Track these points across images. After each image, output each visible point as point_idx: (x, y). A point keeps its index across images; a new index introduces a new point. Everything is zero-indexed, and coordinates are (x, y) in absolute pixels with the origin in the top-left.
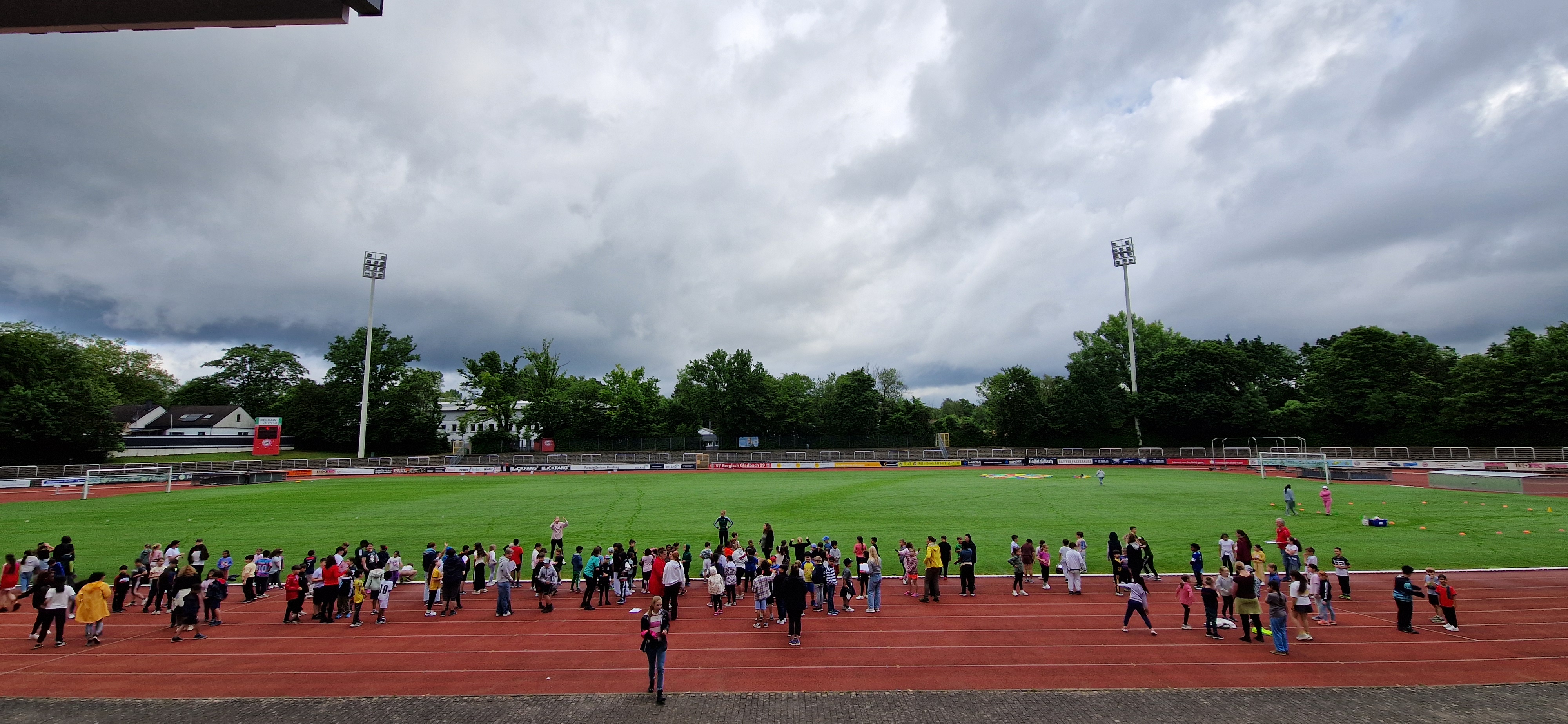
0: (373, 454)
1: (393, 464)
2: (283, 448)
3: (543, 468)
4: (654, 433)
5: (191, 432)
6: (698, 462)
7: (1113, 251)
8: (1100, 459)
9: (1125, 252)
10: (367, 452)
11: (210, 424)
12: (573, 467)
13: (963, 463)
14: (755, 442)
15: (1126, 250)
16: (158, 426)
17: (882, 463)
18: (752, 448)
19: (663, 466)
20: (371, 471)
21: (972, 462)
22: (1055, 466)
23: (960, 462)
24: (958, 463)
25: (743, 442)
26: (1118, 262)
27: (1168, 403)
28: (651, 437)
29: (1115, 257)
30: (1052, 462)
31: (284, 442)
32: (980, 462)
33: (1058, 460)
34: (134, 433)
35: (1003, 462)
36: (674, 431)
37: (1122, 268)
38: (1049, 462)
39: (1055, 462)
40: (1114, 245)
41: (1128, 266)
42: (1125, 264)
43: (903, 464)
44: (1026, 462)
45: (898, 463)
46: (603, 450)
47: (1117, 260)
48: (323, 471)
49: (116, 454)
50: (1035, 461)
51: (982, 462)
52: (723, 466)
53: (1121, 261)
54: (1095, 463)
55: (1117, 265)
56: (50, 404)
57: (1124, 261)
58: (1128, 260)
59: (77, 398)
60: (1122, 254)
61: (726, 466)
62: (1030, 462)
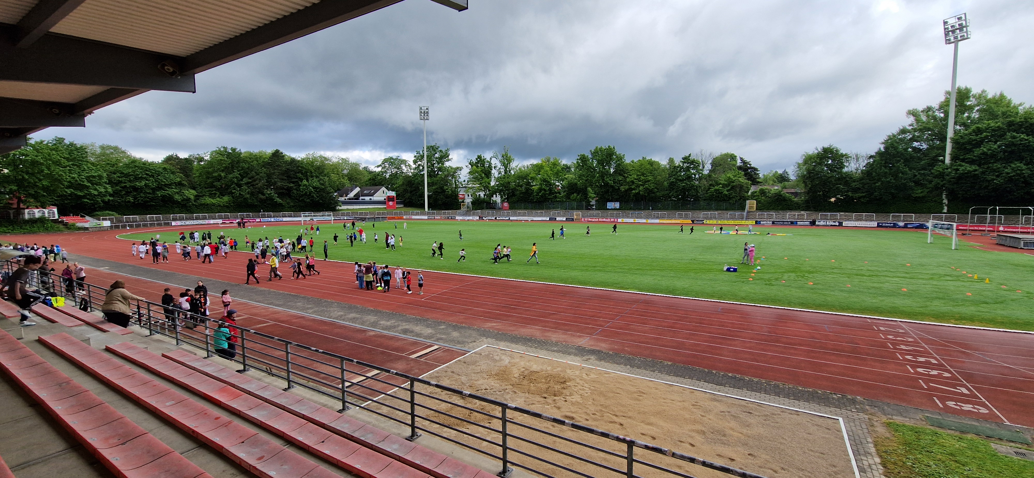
0: (430, 209)
1: (437, 215)
2: (397, 206)
3: (498, 218)
4: (558, 200)
5: (367, 198)
6: (575, 217)
7: (945, 29)
8: (885, 223)
9: (957, 29)
10: (429, 208)
11: (372, 195)
12: (511, 218)
13: (756, 222)
14: (617, 205)
15: (958, 27)
16: (357, 196)
17: (693, 221)
18: (615, 209)
19: (556, 219)
20: (426, 217)
21: (764, 222)
22: (841, 227)
23: (754, 222)
24: (752, 222)
25: (610, 205)
26: (949, 40)
27: (966, 173)
28: (557, 201)
29: (946, 35)
30: (837, 224)
31: (397, 203)
32: (771, 222)
33: (844, 223)
34: (350, 199)
35: (792, 223)
36: (569, 198)
37: (953, 45)
38: (834, 224)
39: (841, 224)
40: (945, 23)
41: (960, 43)
42: (956, 41)
43: (708, 222)
44: (813, 223)
45: (705, 222)
46: (527, 209)
47: (948, 38)
48: (408, 217)
49: (340, 208)
50: (822, 223)
51: (773, 223)
52: (589, 220)
53: (952, 38)
54: (879, 226)
55: (948, 42)
56: (314, 188)
57: (956, 38)
58: (959, 37)
59: (323, 184)
60: (953, 32)
61: (591, 220)
62: (817, 223)
